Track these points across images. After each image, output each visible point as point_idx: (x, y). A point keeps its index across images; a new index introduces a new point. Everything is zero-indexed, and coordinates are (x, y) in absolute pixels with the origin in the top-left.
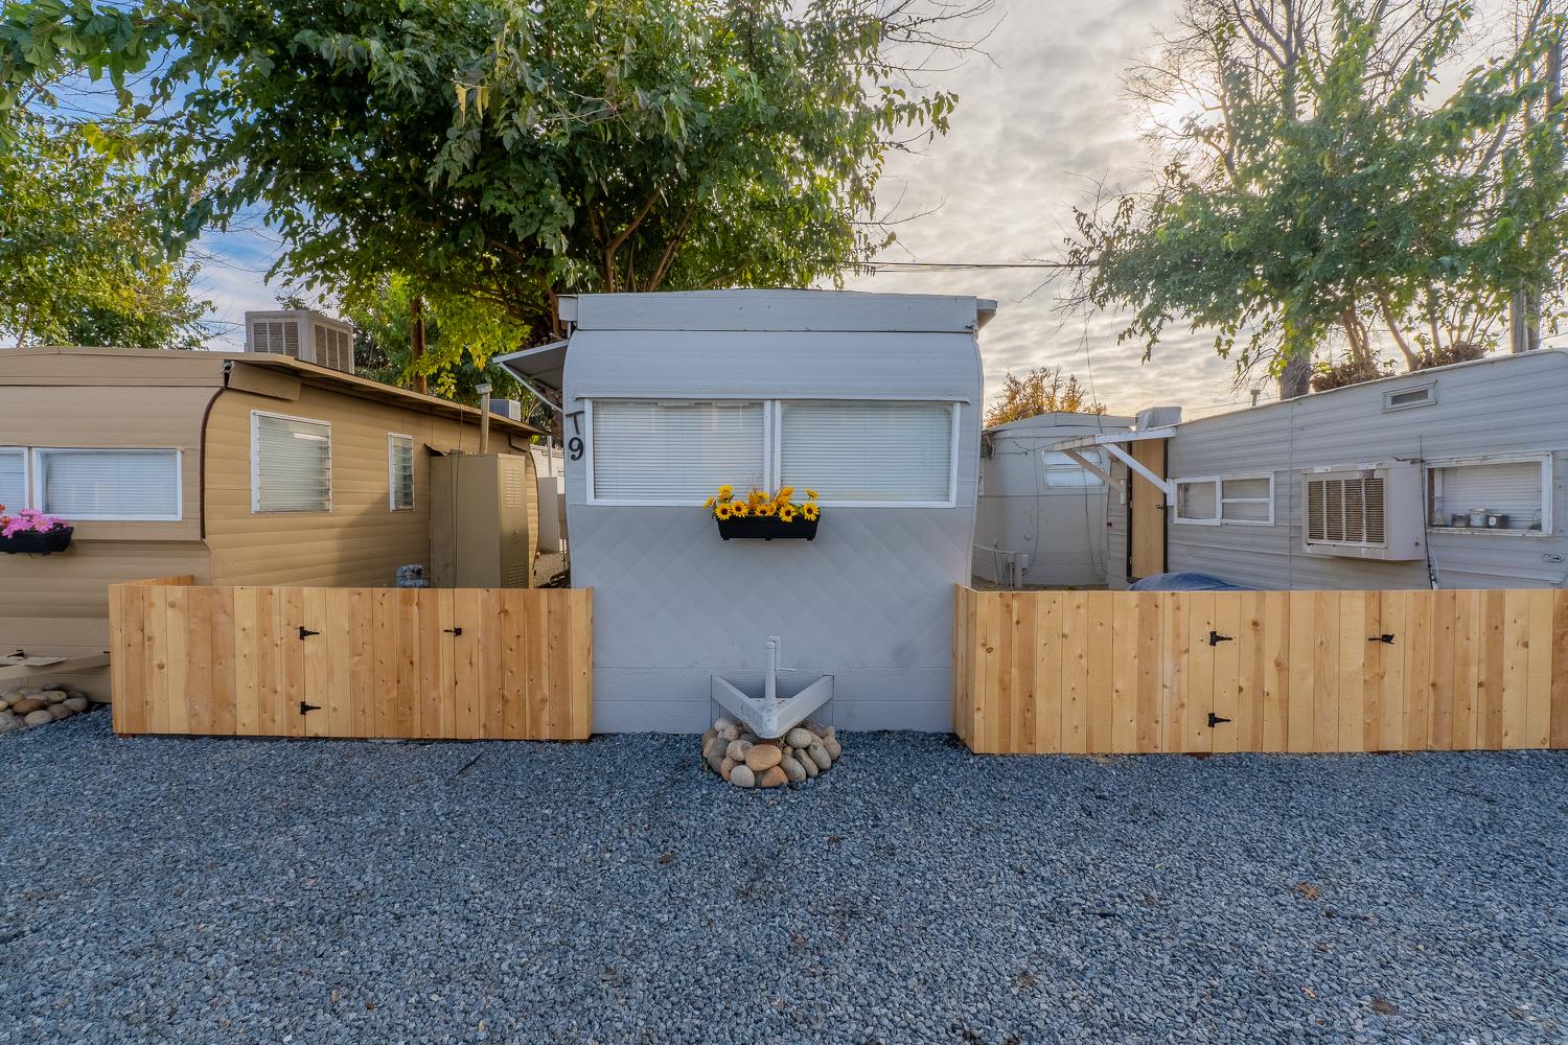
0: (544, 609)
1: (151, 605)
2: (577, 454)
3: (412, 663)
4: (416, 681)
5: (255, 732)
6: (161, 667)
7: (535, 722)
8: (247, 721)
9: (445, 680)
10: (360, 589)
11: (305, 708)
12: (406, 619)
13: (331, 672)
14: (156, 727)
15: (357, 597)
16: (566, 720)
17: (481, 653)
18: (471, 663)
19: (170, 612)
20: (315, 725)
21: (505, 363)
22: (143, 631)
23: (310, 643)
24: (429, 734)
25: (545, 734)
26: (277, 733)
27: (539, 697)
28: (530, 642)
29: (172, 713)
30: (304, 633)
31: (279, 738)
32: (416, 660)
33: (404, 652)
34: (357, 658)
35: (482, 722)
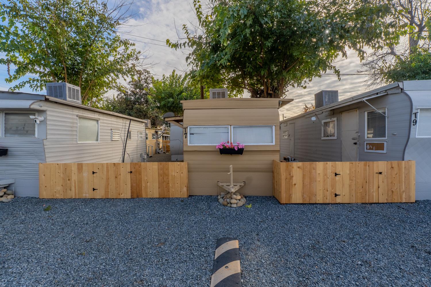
0: (403, 166)
1: (293, 167)
2: (414, 124)
3: (366, 182)
4: (367, 187)
5: (322, 202)
6: (295, 185)
7: (401, 197)
8: (320, 199)
9: (376, 187)
10: (352, 162)
11: (336, 195)
12: (365, 170)
13: (343, 185)
14: (293, 202)
15: (351, 164)
16: (410, 197)
17: (386, 179)
18: (383, 182)
19: (298, 169)
20: (339, 200)
21: (366, 100)
22: (290, 175)
23: (338, 177)
24: (371, 201)
25: (404, 201)
26: (328, 202)
27: (402, 191)
28: (400, 176)
29: (297, 197)
30: (336, 174)
31: (329, 204)
32: (368, 181)
33: (364, 179)
34: (351, 181)
35: (386, 198)
